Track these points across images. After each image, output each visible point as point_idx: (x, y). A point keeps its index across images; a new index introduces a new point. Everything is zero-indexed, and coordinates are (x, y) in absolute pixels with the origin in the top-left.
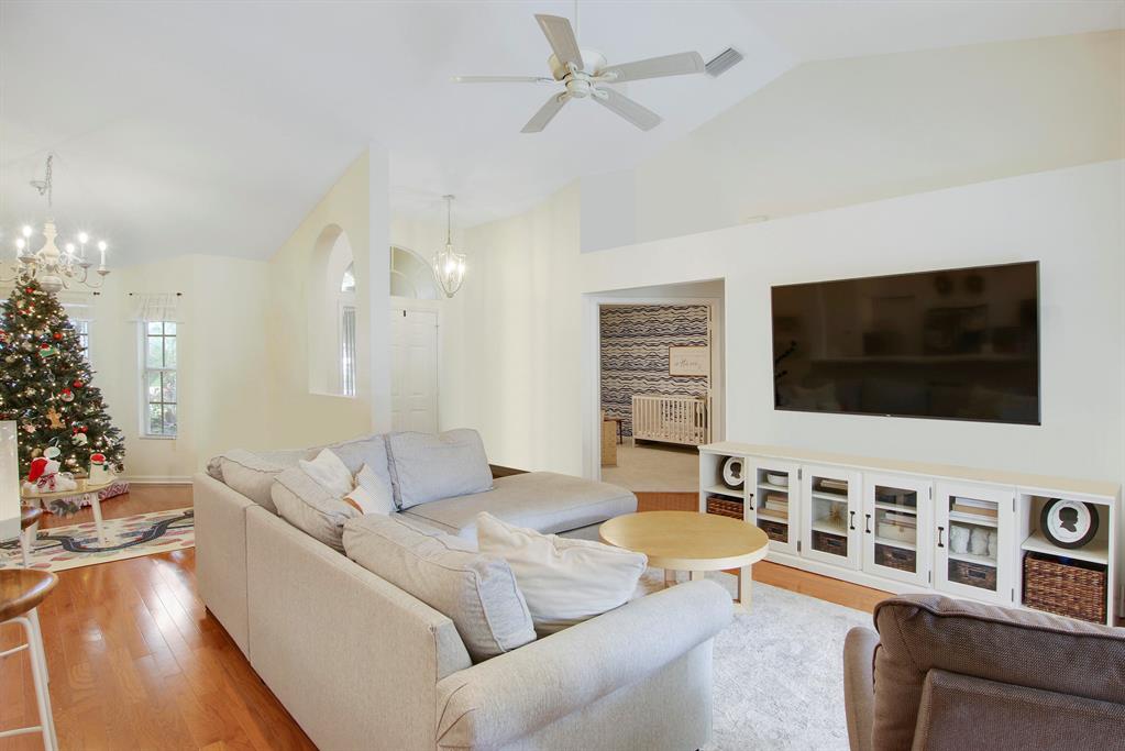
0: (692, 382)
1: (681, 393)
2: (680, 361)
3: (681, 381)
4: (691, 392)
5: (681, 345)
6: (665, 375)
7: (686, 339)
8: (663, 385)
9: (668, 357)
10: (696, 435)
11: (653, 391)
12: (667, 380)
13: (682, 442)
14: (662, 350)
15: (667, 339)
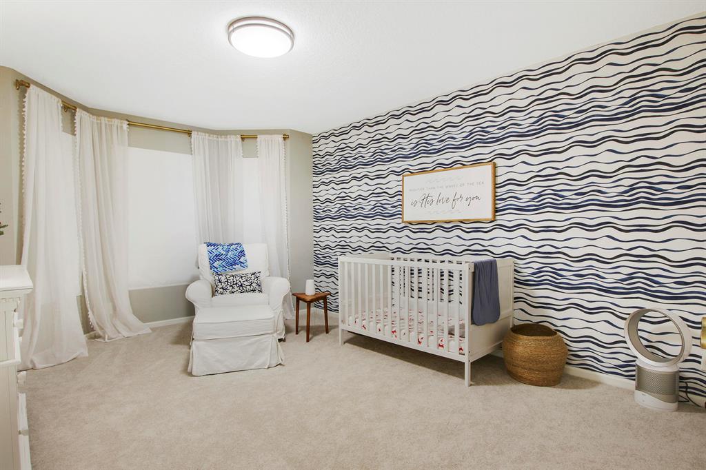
0: (439, 233)
1: (422, 251)
2: (419, 199)
3: (422, 231)
4: (437, 249)
5: (422, 171)
6: (396, 222)
7: (429, 160)
8: (392, 239)
9: (400, 193)
10: (451, 333)
11: (378, 249)
12: (399, 230)
13: (421, 348)
14: (392, 184)
15: (399, 165)
